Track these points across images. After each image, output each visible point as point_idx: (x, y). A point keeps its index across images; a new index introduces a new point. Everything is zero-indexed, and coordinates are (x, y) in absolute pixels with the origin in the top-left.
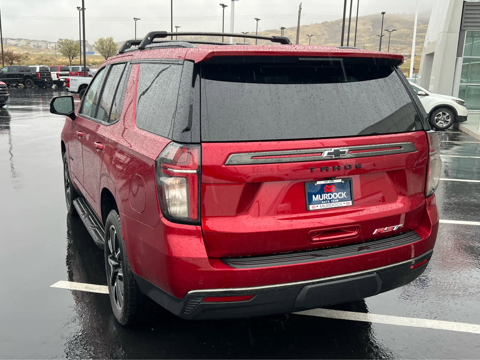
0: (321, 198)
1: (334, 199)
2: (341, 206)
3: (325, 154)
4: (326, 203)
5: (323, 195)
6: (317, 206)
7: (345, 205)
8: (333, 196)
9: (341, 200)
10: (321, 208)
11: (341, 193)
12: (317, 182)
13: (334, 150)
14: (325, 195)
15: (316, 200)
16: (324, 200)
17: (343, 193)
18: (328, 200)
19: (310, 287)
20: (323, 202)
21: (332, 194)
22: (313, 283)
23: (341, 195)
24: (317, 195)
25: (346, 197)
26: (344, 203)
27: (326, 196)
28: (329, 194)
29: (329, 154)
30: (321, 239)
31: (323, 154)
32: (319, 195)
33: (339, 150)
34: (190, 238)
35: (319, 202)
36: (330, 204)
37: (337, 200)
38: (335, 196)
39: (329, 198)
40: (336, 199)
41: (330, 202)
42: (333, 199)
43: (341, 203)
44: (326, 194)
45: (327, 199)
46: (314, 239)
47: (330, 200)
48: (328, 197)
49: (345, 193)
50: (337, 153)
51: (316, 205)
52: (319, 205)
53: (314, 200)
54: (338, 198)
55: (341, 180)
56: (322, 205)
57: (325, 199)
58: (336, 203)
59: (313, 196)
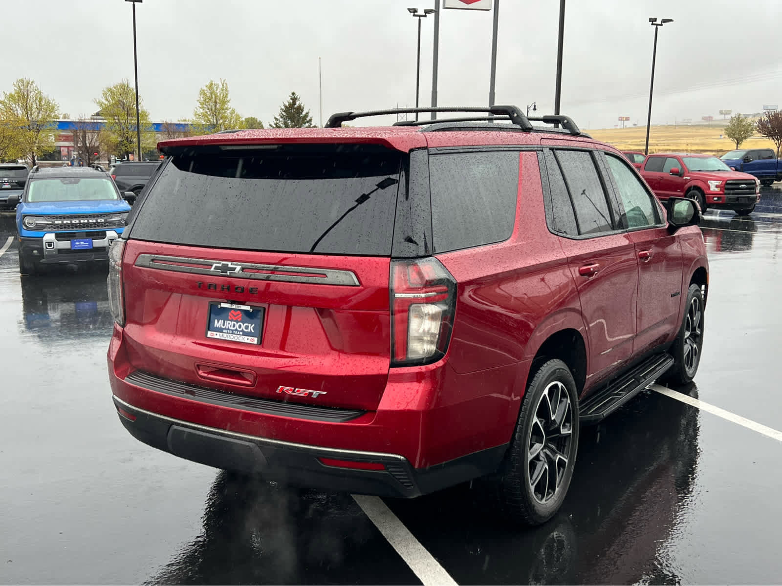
0: (224, 325)
1: (238, 331)
2: (243, 341)
3: (213, 268)
4: (227, 333)
5: (226, 322)
6: (216, 335)
7: (249, 341)
8: (237, 326)
9: (245, 334)
10: (220, 338)
11: (247, 324)
12: (222, 304)
13: (223, 264)
14: (228, 322)
15: (218, 326)
16: (225, 329)
17: (250, 325)
18: (230, 330)
20: (224, 331)
21: (237, 323)
23: (247, 328)
24: (220, 321)
25: (253, 331)
26: (248, 339)
27: (229, 324)
28: (233, 322)
29: (217, 268)
30: (210, 376)
33: (228, 265)
35: (220, 330)
36: (230, 335)
37: (241, 333)
38: (240, 327)
39: (232, 328)
40: (240, 331)
41: (232, 333)
42: (236, 330)
43: (244, 337)
44: (230, 322)
45: (230, 328)
46: (202, 374)
47: (232, 330)
48: (231, 326)
49: (253, 325)
50: (225, 268)
51: (215, 333)
52: (218, 333)
53: (215, 326)
54: (242, 331)
55: (249, 307)
56: (221, 334)
57: (227, 328)
58: (238, 336)
59: (216, 321)
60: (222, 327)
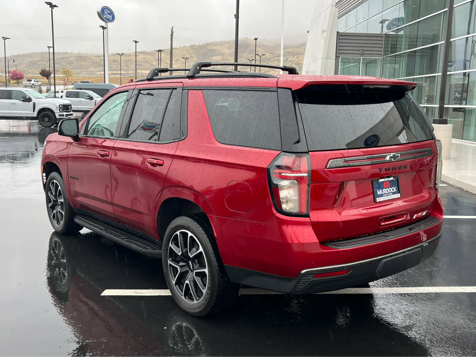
0: (382, 192)
3: (388, 158)
4: (386, 196)
8: (389, 190)
9: (394, 193)
10: (383, 200)
11: (393, 188)
12: (380, 180)
13: (393, 155)
14: (384, 189)
15: (380, 194)
16: (384, 194)
18: (386, 194)
19: (385, 260)
20: (384, 195)
21: (389, 189)
22: (387, 257)
23: (393, 190)
24: (380, 190)
25: (396, 191)
26: (396, 196)
27: (385, 190)
28: (387, 189)
29: (390, 157)
30: (386, 223)
31: (386, 158)
32: (381, 190)
33: (395, 154)
34: (303, 228)
35: (381, 196)
37: (392, 194)
38: (390, 190)
40: (391, 193)
41: (388, 195)
42: (389, 193)
43: (394, 195)
44: (385, 189)
45: (386, 193)
46: (382, 224)
47: (388, 194)
49: (395, 187)
50: (394, 157)
51: (380, 198)
52: (382, 198)
53: (378, 194)
54: (392, 192)
55: (393, 178)
58: (391, 196)
59: (378, 191)
60: (382, 193)
